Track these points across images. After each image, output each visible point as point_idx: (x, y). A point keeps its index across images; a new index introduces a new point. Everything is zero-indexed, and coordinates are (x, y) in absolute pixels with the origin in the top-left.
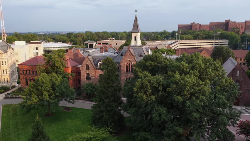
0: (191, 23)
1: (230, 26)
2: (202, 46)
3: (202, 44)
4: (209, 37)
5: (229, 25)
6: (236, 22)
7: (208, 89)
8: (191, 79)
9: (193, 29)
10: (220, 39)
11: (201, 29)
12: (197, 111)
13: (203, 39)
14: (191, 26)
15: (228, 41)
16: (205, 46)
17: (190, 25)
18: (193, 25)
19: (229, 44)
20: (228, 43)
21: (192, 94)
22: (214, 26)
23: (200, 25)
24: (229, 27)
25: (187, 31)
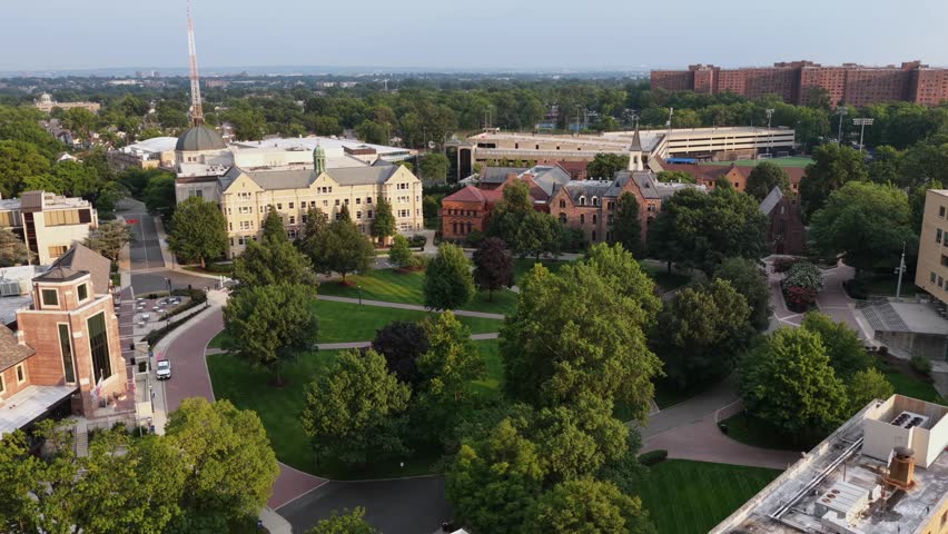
0: (690, 67)
1: (805, 81)
2: (726, 147)
3: (726, 141)
4: (743, 119)
5: (803, 76)
6: (823, 65)
7: (742, 220)
8: (729, 212)
9: (696, 86)
10: (774, 126)
11: (722, 89)
12: (734, 237)
13: (727, 124)
14: (690, 77)
15: (793, 132)
16: (734, 147)
17: (687, 73)
18: (696, 72)
19: (796, 140)
20: (793, 138)
21: (730, 224)
22: (759, 81)
23: (717, 71)
24: (802, 83)
25: (680, 95)
